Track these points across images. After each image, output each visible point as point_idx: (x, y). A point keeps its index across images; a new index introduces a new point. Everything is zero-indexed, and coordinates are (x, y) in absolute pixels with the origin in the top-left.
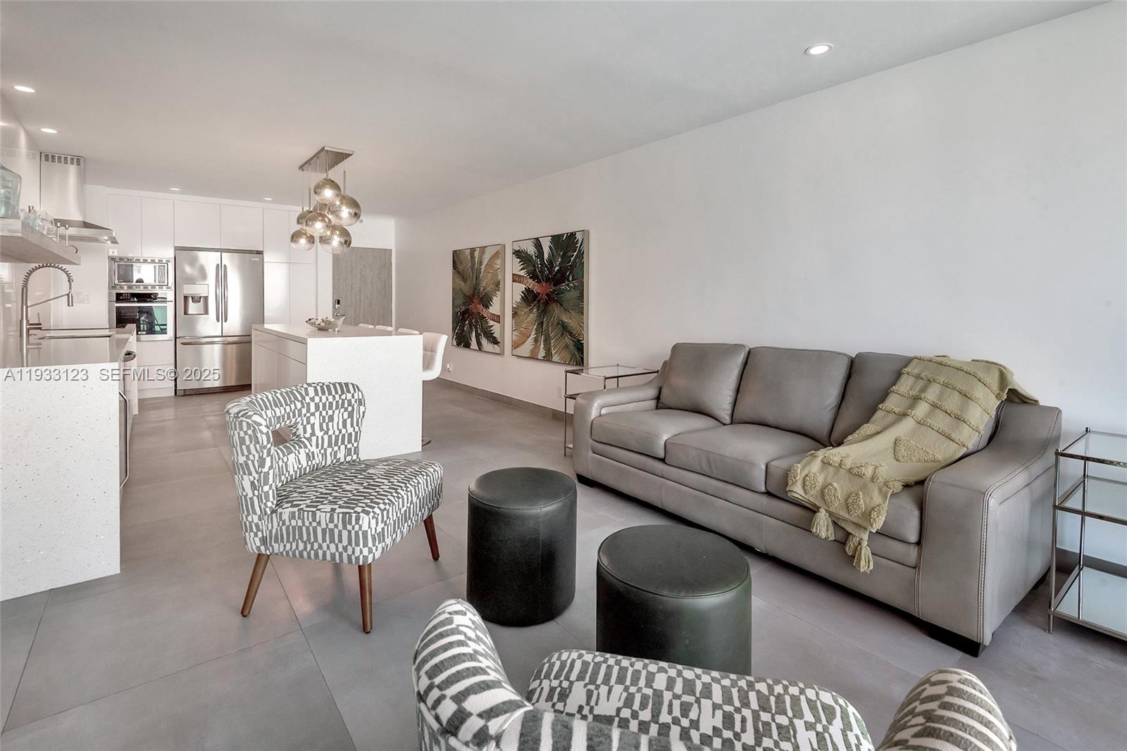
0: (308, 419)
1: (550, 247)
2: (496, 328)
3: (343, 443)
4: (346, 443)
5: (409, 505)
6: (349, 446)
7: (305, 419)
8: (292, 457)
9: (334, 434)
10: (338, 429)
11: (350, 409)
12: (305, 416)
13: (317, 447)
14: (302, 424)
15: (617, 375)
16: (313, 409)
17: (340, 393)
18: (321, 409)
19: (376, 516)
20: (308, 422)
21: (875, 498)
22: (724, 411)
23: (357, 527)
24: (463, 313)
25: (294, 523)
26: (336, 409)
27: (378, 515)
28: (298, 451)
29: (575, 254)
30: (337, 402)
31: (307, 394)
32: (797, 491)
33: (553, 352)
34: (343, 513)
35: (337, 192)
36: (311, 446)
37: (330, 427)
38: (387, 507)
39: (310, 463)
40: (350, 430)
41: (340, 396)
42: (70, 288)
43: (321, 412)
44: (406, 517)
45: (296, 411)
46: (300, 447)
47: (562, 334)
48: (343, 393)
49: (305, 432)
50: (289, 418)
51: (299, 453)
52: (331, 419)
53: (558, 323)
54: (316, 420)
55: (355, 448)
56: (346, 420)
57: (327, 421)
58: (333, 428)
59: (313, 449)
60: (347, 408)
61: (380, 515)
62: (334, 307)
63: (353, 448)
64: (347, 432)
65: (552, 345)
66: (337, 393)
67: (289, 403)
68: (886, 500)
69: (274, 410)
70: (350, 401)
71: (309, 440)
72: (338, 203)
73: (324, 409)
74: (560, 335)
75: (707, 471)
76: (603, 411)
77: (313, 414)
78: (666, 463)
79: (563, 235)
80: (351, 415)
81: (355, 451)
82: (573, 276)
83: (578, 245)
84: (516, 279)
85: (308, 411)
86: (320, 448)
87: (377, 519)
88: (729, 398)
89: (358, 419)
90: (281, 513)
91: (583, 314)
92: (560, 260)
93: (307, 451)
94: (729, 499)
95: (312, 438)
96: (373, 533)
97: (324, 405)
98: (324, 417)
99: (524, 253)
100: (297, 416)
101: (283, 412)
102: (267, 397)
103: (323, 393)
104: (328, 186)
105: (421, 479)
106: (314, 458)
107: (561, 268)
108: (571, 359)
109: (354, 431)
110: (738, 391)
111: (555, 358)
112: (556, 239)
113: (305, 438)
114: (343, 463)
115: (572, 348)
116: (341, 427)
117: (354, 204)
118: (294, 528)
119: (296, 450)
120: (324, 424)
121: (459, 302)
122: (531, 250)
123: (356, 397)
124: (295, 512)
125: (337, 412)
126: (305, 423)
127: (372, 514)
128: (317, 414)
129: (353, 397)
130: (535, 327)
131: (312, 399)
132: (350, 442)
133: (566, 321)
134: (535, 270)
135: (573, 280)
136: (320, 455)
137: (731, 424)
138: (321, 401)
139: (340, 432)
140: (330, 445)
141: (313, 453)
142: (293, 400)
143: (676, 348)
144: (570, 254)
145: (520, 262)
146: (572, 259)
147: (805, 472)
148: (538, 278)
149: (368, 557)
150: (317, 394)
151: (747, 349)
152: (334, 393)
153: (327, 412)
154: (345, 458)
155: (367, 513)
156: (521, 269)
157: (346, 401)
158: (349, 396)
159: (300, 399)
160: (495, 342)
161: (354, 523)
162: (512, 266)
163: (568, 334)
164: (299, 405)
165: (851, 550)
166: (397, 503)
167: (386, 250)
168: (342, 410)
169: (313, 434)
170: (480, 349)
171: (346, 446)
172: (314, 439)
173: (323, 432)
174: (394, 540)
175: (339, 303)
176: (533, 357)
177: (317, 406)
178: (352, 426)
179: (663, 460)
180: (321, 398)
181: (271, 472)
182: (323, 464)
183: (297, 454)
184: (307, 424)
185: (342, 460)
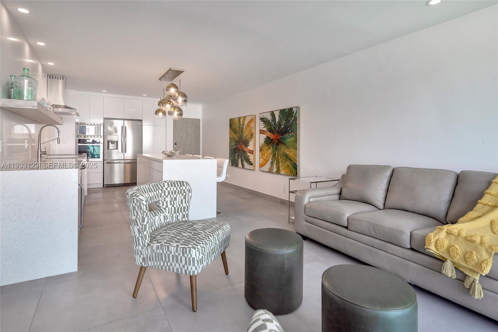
0: (165, 199)
1: (279, 116)
2: (251, 157)
3: (181, 211)
4: (183, 211)
5: (214, 245)
6: (184, 213)
7: (163, 198)
8: (157, 217)
9: (177, 206)
10: (179, 204)
11: (184, 194)
12: (163, 197)
13: (169, 213)
14: (162, 201)
15: (315, 181)
16: (167, 194)
17: (179, 186)
18: (171, 194)
19: (199, 250)
20: (165, 200)
21: (483, 256)
22: (379, 201)
23: (189, 256)
24: (235, 149)
25: (158, 251)
26: (178, 194)
27: (200, 250)
28: (160, 214)
29: (292, 119)
30: (178, 191)
31: (164, 186)
32: (432, 249)
33: (281, 169)
34: (182, 248)
35: (176, 90)
36: (166, 212)
37: (175, 203)
38: (204, 245)
39: (165, 221)
40: (184, 205)
41: (180, 188)
42: (59, 135)
43: (171, 195)
44: (213, 251)
45: (159, 194)
46: (161, 213)
47: (286, 160)
48: (181, 186)
49: (163, 205)
50: (156, 198)
51: (160, 216)
52: (175, 199)
53: (283, 155)
54: (168, 199)
55: (187, 214)
56: (182, 200)
57: (173, 200)
58: (176, 204)
59: (167, 214)
60: (183, 194)
61: (201, 249)
62: (174, 146)
63: (186, 214)
64: (183, 206)
65: (280, 165)
66: (178, 186)
67: (156, 190)
68: (491, 257)
69: (149, 194)
70: (184, 190)
71: (165, 209)
72: (177, 95)
73: (172, 194)
74: (284, 160)
75: (374, 235)
76: (311, 200)
77: (167, 196)
78: (348, 229)
79: (286, 109)
80: (185, 197)
81: (187, 216)
82: (291, 130)
83: (294, 114)
84: (262, 132)
85: (165, 194)
86: (170, 214)
87: (199, 252)
88: (382, 195)
89: (188, 200)
90: (152, 246)
91: (297, 149)
92: (284, 122)
93: (164, 215)
94: (387, 251)
95: (167, 208)
96: (198, 259)
97: (172, 192)
98: (172, 198)
99: (266, 119)
100: (159, 197)
101: (153, 195)
102: (146, 187)
103: (172, 186)
104: (173, 87)
105: (220, 232)
106: (167, 219)
107: (285, 126)
108: (291, 173)
109: (186, 205)
110: (387, 190)
111: (282, 172)
112: (282, 112)
113: (163, 208)
114: (181, 221)
115: (291, 167)
116: (180, 203)
117: (184, 95)
118: (158, 254)
119: (159, 214)
120: (172, 202)
121: (233, 144)
122: (269, 117)
123: (187, 188)
124: (159, 246)
125: (178, 195)
126: (163, 201)
127: (197, 249)
128: (169, 196)
129: (186, 188)
130: (271, 156)
131: (167, 189)
132: (184, 211)
133: (288, 153)
134: (271, 128)
135: (291, 132)
136: (170, 217)
137: (384, 209)
138: (170, 189)
139: (180, 206)
140: (175, 212)
141: (167, 216)
142: (158, 189)
143: (349, 168)
144: (289, 119)
145: (264, 123)
146: (291, 121)
147: (436, 238)
148: (272, 131)
149: (195, 271)
150: (169, 186)
151: (392, 168)
152: (177, 186)
153: (174, 195)
154: (182, 219)
155: (195, 248)
156: (264, 127)
157: (182, 190)
158: (184, 188)
159: (161, 188)
160: (251, 164)
161: (188, 253)
162: (259, 126)
163: (289, 159)
164: (160, 192)
165: (468, 285)
166: (209, 244)
167: (197, 119)
168: (181, 195)
169: (167, 206)
170: (243, 168)
171: (182, 213)
172: (167, 209)
173: (172, 206)
174: (208, 263)
175: (176, 145)
176: (270, 171)
177: (169, 192)
178: (185, 203)
179: (347, 228)
180: (170, 188)
181: (148, 225)
182: (172, 222)
183: (159, 216)
184: (164, 201)
185: (180, 220)
